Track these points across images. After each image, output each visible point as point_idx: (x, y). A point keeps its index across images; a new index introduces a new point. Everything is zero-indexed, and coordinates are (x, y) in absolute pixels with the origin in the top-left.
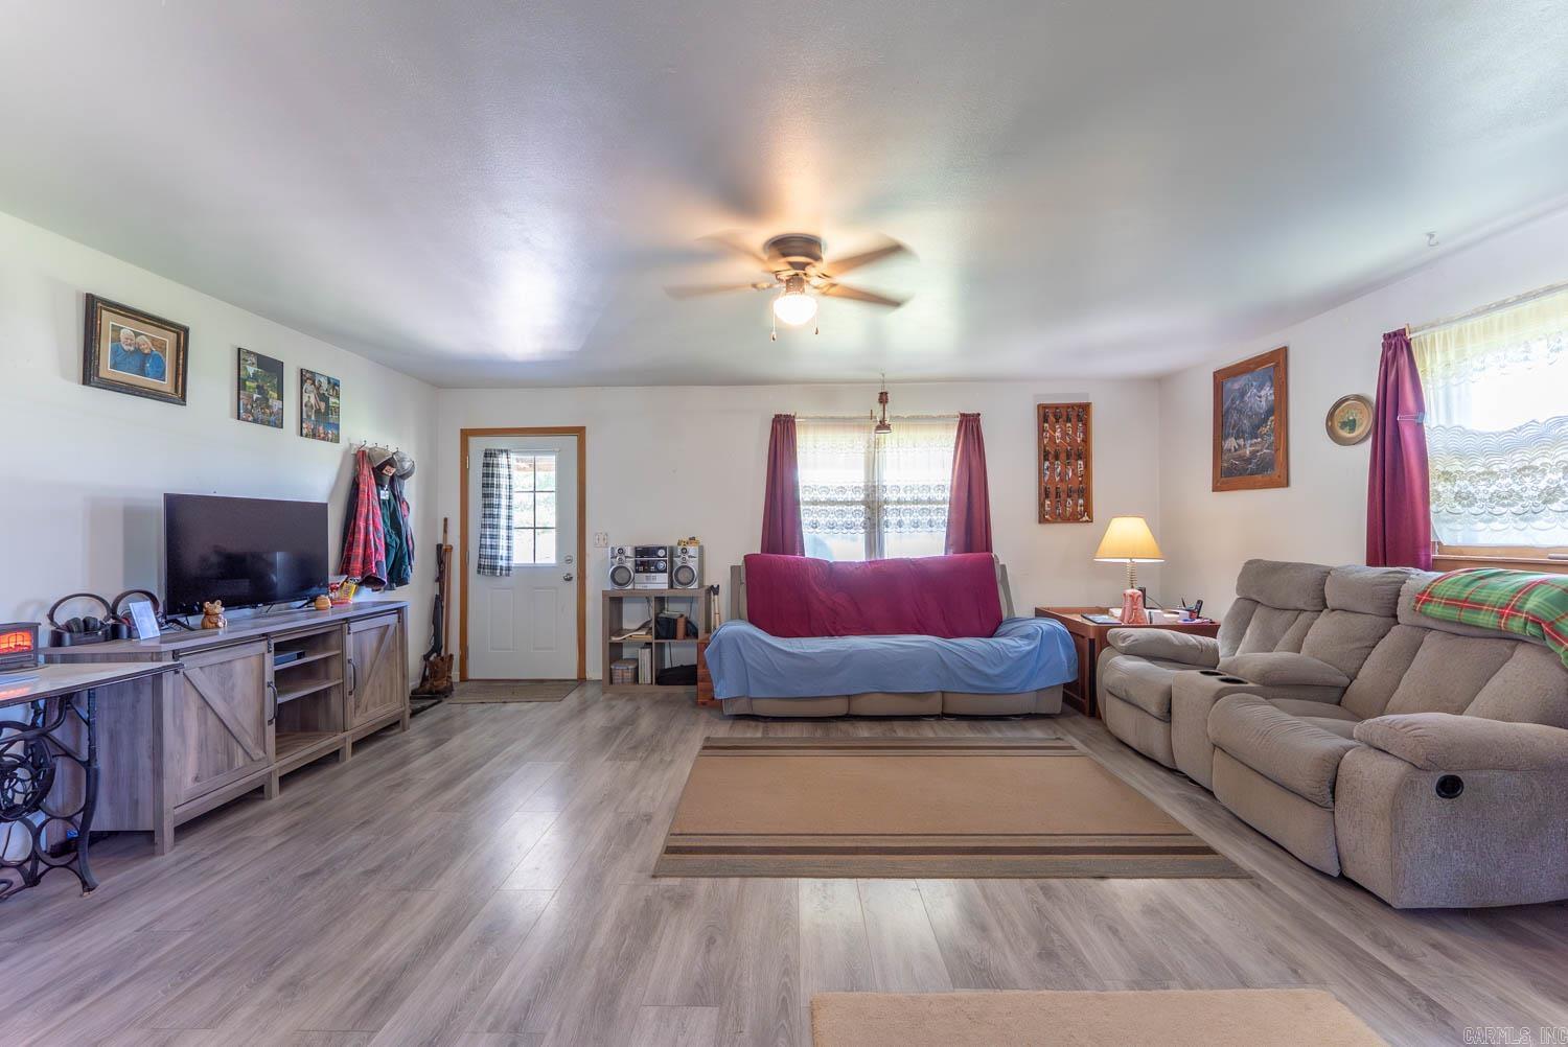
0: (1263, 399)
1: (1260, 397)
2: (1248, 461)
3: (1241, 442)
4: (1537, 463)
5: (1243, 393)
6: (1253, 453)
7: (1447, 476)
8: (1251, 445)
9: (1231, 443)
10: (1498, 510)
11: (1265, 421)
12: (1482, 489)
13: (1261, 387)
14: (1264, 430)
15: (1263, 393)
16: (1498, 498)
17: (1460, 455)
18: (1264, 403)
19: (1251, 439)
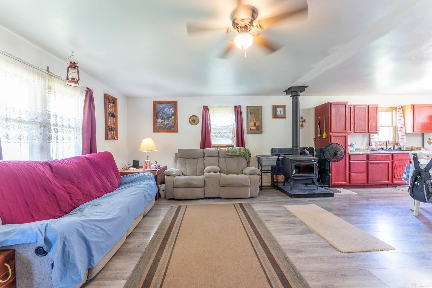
0: (171, 111)
1: (170, 111)
2: (166, 125)
3: (164, 121)
4: (227, 131)
5: (164, 109)
6: (168, 124)
7: (214, 133)
8: (167, 122)
9: (159, 120)
10: (221, 138)
11: (171, 117)
12: (219, 135)
13: (170, 108)
14: (171, 119)
15: (170, 110)
16: (222, 137)
17: (216, 129)
18: (171, 112)
19: (167, 120)
